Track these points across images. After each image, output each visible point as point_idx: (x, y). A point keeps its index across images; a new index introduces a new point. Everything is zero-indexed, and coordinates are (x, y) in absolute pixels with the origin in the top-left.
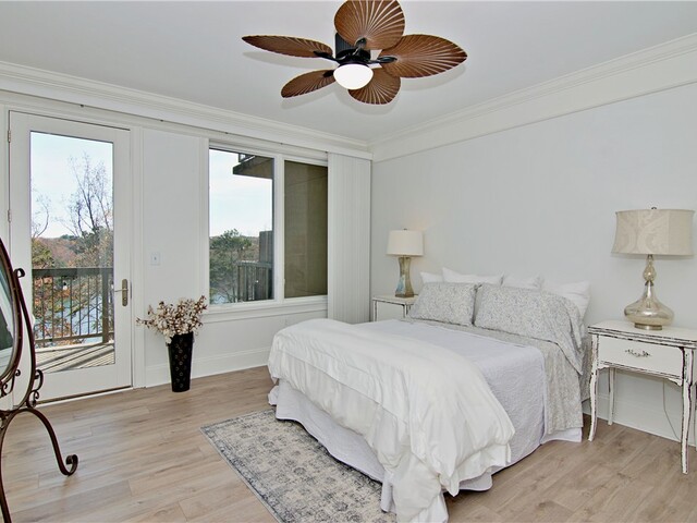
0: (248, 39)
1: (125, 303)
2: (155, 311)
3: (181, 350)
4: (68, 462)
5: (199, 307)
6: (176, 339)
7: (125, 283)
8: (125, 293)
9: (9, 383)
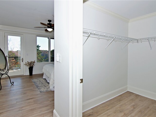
0: (41, 23)
1: (22, 62)
2: (27, 63)
3: (31, 69)
4: (12, 83)
5: (34, 62)
6: (30, 67)
7: (22, 59)
8: (22, 60)
9: (4, 70)
